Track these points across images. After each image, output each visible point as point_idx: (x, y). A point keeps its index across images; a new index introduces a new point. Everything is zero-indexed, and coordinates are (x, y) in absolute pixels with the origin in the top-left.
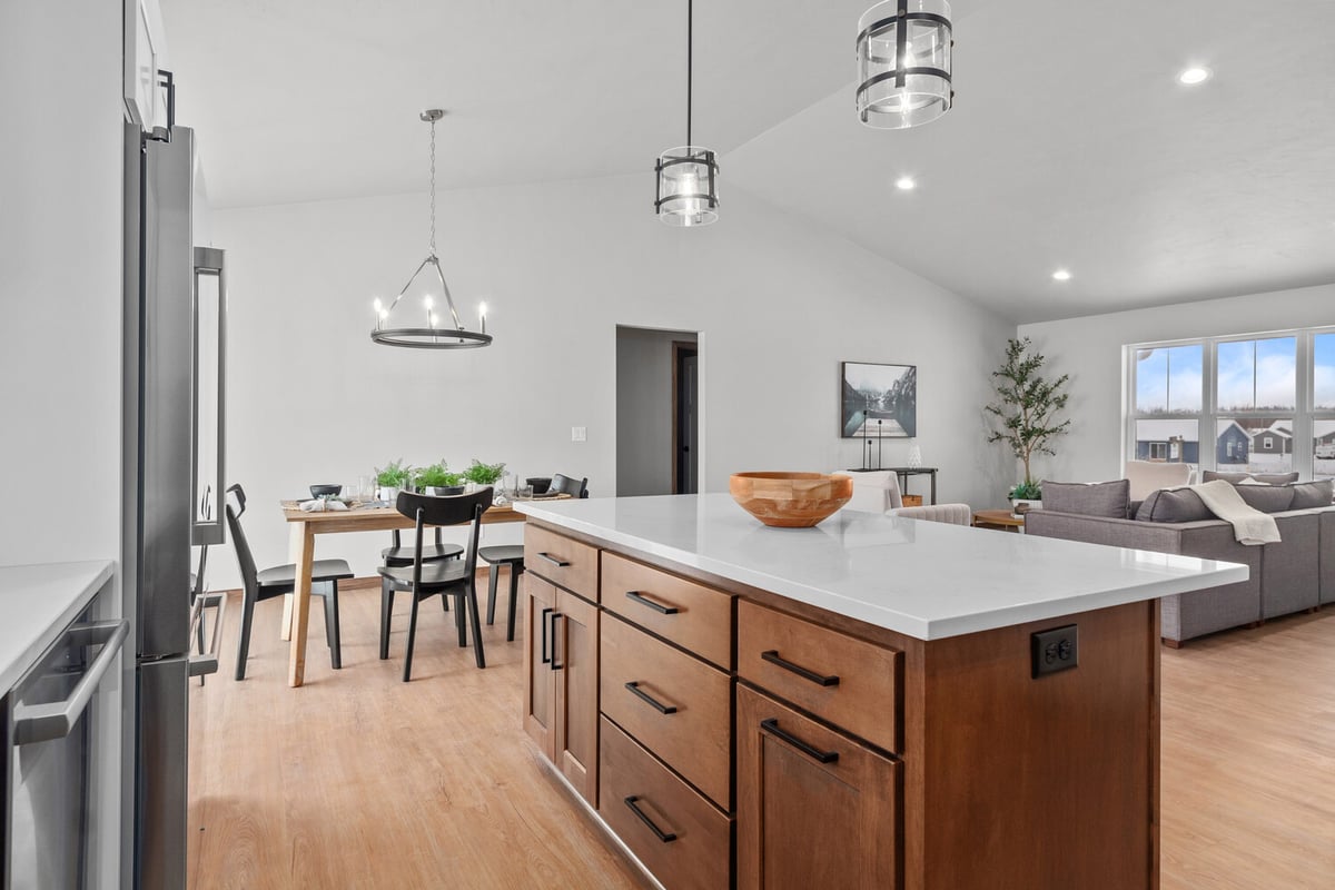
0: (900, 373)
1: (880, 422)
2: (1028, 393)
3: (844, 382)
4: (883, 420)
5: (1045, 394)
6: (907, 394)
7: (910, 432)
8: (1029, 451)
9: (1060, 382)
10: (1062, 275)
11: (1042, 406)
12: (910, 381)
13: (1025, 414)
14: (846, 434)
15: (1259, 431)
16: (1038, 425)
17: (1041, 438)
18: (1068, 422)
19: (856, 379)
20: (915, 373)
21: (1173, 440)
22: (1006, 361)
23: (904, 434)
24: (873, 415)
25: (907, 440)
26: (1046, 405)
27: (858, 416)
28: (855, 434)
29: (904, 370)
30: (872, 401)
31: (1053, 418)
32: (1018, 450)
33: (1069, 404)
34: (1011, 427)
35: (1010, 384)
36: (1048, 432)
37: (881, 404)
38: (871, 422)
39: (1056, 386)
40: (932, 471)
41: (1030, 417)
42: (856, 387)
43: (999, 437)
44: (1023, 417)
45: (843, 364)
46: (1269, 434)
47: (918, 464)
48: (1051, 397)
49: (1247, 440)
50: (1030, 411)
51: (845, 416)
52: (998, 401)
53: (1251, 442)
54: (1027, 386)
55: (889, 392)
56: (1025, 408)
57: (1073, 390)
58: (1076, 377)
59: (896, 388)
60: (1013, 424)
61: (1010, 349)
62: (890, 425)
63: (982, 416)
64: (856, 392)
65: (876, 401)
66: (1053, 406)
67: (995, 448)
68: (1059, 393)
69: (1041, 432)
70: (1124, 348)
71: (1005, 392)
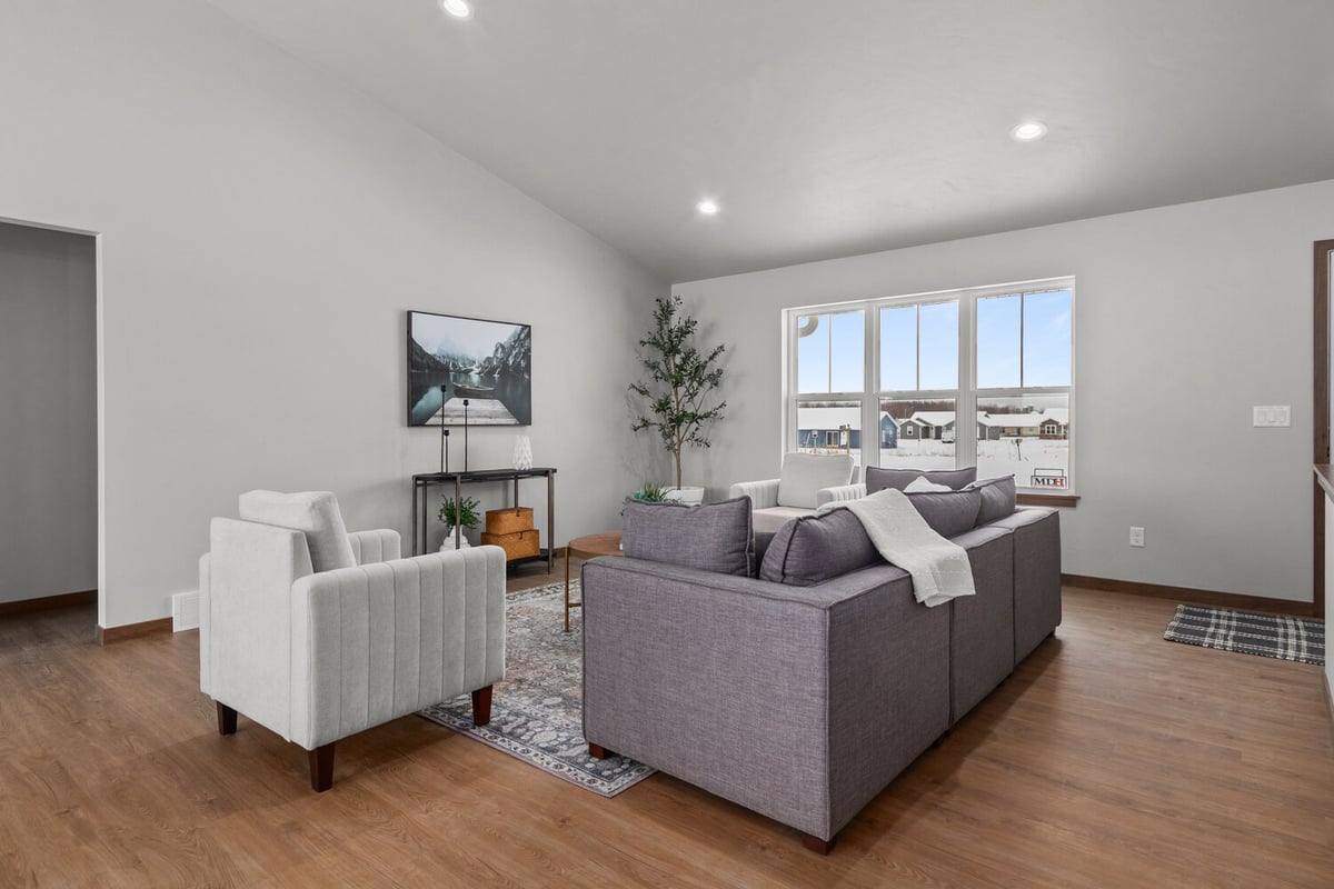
0: (506, 334)
1: (466, 403)
2: (681, 368)
3: (410, 340)
4: (470, 400)
5: (699, 368)
6: (517, 365)
7: (522, 416)
8: (680, 442)
9: (715, 354)
10: (708, 208)
11: (695, 384)
12: (522, 346)
13: (676, 393)
14: (416, 420)
15: (903, 421)
16: (690, 409)
17: (694, 425)
18: (723, 405)
19: (433, 338)
20: (529, 335)
21: (842, 428)
22: (654, 327)
23: (513, 421)
24: (460, 393)
25: (518, 429)
26: (700, 384)
27: (434, 394)
28: (432, 421)
29: (512, 330)
30: (460, 372)
31: (706, 399)
32: (669, 441)
33: (726, 382)
34: (658, 411)
35: (659, 356)
36: (701, 418)
37: (475, 378)
38: (455, 403)
39: (711, 358)
40: (546, 473)
41: (680, 399)
42: (431, 349)
43: (646, 424)
44: (673, 398)
45: (409, 314)
46: (910, 423)
47: (527, 462)
48: (707, 372)
49: (896, 428)
50: (682, 390)
51: (415, 392)
52: (647, 379)
53: (899, 430)
54: (678, 359)
55: (489, 360)
56: (676, 385)
57: (731, 366)
58: (734, 349)
59: (499, 355)
60: (662, 406)
61: (659, 312)
62: (486, 408)
63: (627, 397)
64: (431, 358)
65: (467, 372)
66: (707, 384)
67: (644, 439)
68: (712, 368)
69: (694, 418)
70: (784, 311)
71: (654, 367)
